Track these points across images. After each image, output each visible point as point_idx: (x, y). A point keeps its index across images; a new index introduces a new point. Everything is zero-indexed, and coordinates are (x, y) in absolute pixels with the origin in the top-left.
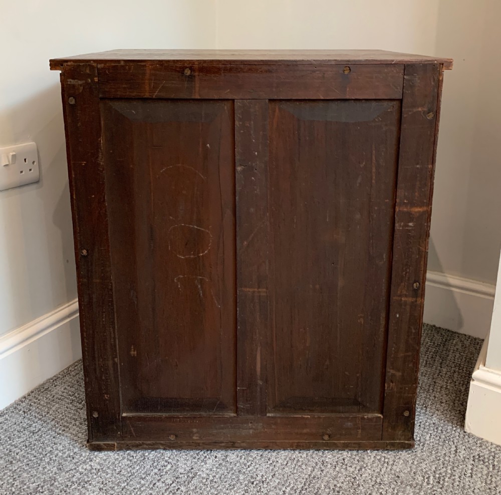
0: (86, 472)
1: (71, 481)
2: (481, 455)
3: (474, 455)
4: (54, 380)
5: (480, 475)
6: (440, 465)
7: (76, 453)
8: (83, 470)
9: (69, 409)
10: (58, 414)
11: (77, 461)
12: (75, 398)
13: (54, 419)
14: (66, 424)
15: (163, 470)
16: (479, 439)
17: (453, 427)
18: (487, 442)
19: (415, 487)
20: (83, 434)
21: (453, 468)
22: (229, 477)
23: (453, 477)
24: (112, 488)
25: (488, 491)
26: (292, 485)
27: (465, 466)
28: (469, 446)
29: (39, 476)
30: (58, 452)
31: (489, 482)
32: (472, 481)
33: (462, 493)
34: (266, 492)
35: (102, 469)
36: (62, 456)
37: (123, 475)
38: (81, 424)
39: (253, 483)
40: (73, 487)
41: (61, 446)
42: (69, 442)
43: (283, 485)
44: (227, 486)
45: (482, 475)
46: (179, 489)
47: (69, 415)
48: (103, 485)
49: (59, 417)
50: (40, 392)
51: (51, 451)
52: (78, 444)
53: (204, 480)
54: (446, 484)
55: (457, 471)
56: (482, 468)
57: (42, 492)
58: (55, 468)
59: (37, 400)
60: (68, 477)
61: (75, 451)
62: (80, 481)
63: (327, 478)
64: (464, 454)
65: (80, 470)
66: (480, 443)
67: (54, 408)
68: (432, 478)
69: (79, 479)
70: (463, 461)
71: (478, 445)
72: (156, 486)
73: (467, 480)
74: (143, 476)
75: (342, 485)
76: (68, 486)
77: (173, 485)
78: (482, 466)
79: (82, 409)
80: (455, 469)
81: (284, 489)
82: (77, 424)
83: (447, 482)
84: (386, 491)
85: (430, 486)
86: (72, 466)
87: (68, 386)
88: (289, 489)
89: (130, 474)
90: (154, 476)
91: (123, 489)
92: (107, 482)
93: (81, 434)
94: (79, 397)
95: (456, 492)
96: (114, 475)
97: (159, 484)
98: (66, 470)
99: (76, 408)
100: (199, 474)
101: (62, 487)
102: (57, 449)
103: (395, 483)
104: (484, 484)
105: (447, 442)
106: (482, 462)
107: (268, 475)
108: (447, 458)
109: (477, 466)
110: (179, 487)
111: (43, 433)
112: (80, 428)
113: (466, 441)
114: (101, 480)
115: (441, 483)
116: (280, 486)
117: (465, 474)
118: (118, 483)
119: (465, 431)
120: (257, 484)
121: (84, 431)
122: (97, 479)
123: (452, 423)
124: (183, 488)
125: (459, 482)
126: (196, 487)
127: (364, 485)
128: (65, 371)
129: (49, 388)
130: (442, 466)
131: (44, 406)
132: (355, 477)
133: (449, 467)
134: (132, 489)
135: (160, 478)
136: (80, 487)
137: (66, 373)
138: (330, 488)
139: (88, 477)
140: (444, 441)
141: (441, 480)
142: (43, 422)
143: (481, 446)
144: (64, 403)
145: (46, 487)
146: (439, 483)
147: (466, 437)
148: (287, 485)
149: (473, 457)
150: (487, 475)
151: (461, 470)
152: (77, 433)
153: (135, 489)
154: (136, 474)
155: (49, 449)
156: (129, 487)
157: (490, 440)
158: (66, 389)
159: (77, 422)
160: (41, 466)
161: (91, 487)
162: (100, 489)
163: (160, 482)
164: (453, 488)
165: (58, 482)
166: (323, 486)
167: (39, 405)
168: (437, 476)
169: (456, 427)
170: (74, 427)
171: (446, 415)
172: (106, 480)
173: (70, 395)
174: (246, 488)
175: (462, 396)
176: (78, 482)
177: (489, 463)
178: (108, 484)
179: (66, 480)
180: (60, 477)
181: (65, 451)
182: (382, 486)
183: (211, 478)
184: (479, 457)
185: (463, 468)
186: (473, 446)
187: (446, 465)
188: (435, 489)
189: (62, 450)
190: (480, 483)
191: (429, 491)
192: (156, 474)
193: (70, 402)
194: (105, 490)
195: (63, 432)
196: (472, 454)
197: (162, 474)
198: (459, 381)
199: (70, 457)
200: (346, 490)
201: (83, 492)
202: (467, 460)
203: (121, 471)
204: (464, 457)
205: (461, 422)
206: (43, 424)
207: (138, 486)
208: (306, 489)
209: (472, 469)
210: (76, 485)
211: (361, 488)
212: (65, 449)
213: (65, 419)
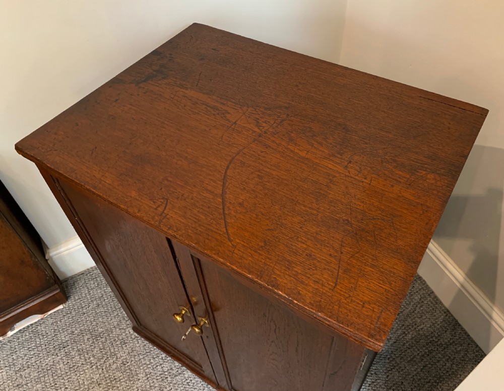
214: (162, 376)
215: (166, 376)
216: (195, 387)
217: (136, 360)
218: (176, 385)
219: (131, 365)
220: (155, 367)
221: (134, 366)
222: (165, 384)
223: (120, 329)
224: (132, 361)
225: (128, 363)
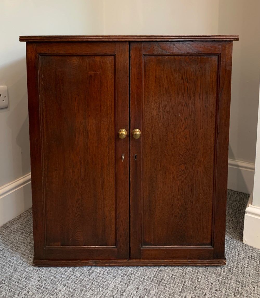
0: (30, 271)
1: (21, 277)
2: (252, 256)
3: (249, 256)
4: (12, 222)
5: (252, 267)
6: (230, 262)
7: (24, 261)
8: (28, 271)
9: (21, 237)
10: (14, 240)
11: (25, 265)
12: (24, 231)
13: (12, 243)
14: (18, 245)
15: (75, 269)
16: (251, 247)
17: (237, 241)
18: (256, 248)
19: (217, 274)
20: (28, 251)
21: (238, 263)
22: (112, 272)
23: (238, 268)
24: (45, 280)
25: (257, 275)
26: (148, 275)
27: (244, 262)
28: (246, 251)
29: (2, 274)
30: (14, 261)
31: (258, 270)
32: (248, 270)
33: (243, 276)
34: (134, 279)
35: (39, 269)
36: (16, 263)
37: (51, 272)
38: (27, 245)
39: (126, 275)
40: (23, 280)
41: (16, 258)
42: (20, 255)
43: (143, 275)
44: (111, 277)
45: (254, 266)
46: (84, 279)
47: (21, 241)
48: (40, 279)
49: (15, 241)
50: (4, 228)
51: (10, 260)
52: (25, 256)
53: (98, 274)
54: (234, 272)
55: (240, 265)
56: (253, 263)
57: (4, 284)
58: (12, 270)
59: (2, 233)
60: (20, 275)
61: (24, 260)
62: (27, 276)
63: (168, 271)
64: (243, 255)
65: (27, 271)
66: (252, 249)
67: (12, 237)
68: (226, 269)
69: (26, 276)
70: (243, 259)
71: (251, 250)
72: (71, 278)
73: (245, 269)
74: (63, 273)
75: (176, 274)
76: (19, 279)
77: (80, 277)
78: (254, 262)
79: (28, 237)
80: (239, 263)
81: (143, 277)
82: (25, 245)
83: (235, 271)
84: (201, 277)
85: (225, 273)
86: (22, 269)
87: (20, 225)
88: (146, 277)
89: (56, 272)
90: (70, 273)
91: (51, 281)
92: (43, 276)
93: (27, 251)
94: (26, 231)
95: (240, 276)
96: (47, 272)
97: (73, 277)
98: (19, 271)
99: (24, 237)
100: (95, 270)
101: (16, 280)
102: (13, 259)
103: (206, 272)
104: (255, 271)
105: (234, 249)
106: (253, 260)
107: (135, 270)
108: (234, 258)
109: (250, 262)
110: (84, 278)
111: (5, 251)
112: (27, 247)
113: (244, 248)
114: (39, 276)
115: (231, 271)
116: (141, 276)
117: (244, 266)
118: (49, 277)
119: (244, 243)
120: (128, 275)
121: (29, 249)
122: (37, 275)
123: (236, 239)
124: (86, 279)
125: (241, 270)
126: (94, 278)
127: (188, 274)
128: (19, 216)
129: (9, 226)
130: (231, 262)
131: (6, 236)
132: (184, 270)
133: (235, 263)
134: (57, 280)
135: (73, 273)
136: (27, 280)
137: (19, 217)
138: (169, 276)
139: (31, 274)
140: (232, 249)
141: (231, 270)
142: (5, 245)
143: (252, 251)
144: (18, 234)
145: (7, 280)
146: (230, 271)
147: (244, 246)
148: (146, 275)
149: (249, 257)
150: (256, 266)
151: (242, 264)
152: (25, 250)
153: (58, 280)
154: (59, 272)
155: (9, 259)
156: (55, 279)
157: (257, 248)
158: (19, 226)
159: (25, 244)
160: (4, 269)
161: (33, 280)
162: (38, 281)
163: (73, 276)
164: (238, 274)
165: (14, 277)
166: (165, 275)
167: (3, 236)
168: (229, 268)
169: (238, 241)
170: (23, 247)
171: (233, 235)
172: (42, 275)
173: (21, 229)
174: (122, 278)
175: (241, 225)
176: (26, 277)
177: (257, 260)
178: (43, 278)
179: (18, 276)
180: (15, 275)
181: (18, 260)
182: (198, 274)
183: (102, 273)
184: (252, 257)
185: (243, 263)
186: (248, 251)
187: (234, 262)
188: (228, 275)
189: (16, 260)
190: (253, 271)
191: (225, 276)
192: (71, 271)
193: (21, 233)
194: (41, 281)
195: (17, 250)
196: (248, 255)
197: (74, 271)
198: (239, 217)
199: (21, 263)
200: (179, 277)
201: (29, 283)
202: (245, 259)
203: (50, 270)
204: (243, 257)
205: (241, 238)
206: (5, 246)
207: (60, 278)
208: (156, 277)
209: (248, 263)
210: (24, 279)
211: (187, 275)
212: (18, 259)
213: (18, 243)
214: (79, 280)
215: (83, 279)
216: (110, 274)
217: (48, 281)
218: (95, 279)
219: (46, 286)
220: (68, 278)
221: (50, 285)
222: (84, 283)
223: (19, 272)
224: (45, 284)
225: (42, 286)
